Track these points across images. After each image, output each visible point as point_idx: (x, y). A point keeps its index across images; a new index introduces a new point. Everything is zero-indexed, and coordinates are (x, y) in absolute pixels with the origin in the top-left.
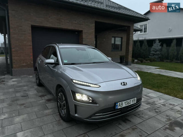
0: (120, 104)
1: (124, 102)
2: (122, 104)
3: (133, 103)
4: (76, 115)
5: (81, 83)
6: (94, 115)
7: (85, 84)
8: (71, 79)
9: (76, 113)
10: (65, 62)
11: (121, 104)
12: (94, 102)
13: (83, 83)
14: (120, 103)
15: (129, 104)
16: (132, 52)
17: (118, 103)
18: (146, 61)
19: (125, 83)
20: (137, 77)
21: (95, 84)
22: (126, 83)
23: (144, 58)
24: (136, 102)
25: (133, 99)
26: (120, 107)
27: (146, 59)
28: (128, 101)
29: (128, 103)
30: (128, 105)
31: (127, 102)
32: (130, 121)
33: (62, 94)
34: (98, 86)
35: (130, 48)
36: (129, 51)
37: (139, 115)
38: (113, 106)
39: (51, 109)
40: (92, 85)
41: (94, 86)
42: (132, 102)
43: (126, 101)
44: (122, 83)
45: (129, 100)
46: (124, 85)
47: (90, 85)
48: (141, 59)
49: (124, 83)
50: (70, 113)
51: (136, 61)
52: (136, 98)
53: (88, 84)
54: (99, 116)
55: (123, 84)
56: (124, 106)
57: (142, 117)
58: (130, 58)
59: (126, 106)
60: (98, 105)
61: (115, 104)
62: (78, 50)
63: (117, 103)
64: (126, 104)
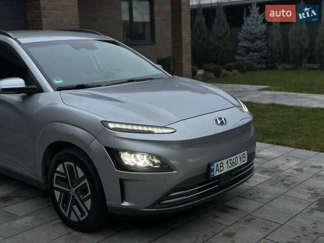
0: (217, 165)
1: (226, 160)
2: (222, 166)
3: (243, 163)
4: (126, 204)
6: (167, 196)
8: (102, 121)
9: (123, 200)
10: (59, 82)
11: (221, 167)
12: (165, 166)
13: (135, 128)
14: (219, 163)
15: (235, 167)
16: (190, 47)
17: (215, 164)
18: (228, 72)
19: (223, 119)
20: (241, 106)
21: (164, 127)
22: (225, 119)
23: (222, 64)
24: (246, 161)
25: (240, 154)
26: (217, 174)
27: (229, 64)
28: (232, 158)
29: (233, 162)
30: (232, 168)
31: (231, 160)
32: (237, 209)
34: (171, 131)
35: (183, 33)
36: (181, 42)
37: (251, 195)
38: (204, 171)
40: (155, 130)
41: (160, 131)
42: (240, 160)
43: (228, 159)
44: (216, 120)
45: (235, 157)
46: (222, 123)
47: (150, 129)
48: (214, 66)
49: (220, 119)
51: (200, 72)
52: (246, 152)
53: (145, 129)
54: (178, 198)
55: (219, 122)
56: (226, 169)
57: (259, 198)
59: (230, 169)
60: (174, 172)
61: (209, 166)
62: (78, 49)
63: (213, 164)
64: (230, 165)
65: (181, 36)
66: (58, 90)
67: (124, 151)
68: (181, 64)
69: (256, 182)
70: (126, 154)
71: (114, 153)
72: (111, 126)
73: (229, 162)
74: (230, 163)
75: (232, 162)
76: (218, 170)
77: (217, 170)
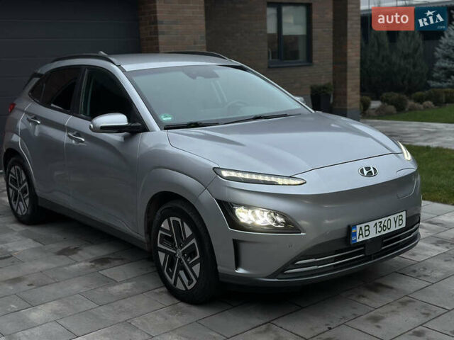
0: (361, 228)
1: (373, 223)
2: (368, 230)
3: (398, 228)
4: (240, 271)
5: (247, 176)
6: (292, 263)
7: (260, 178)
8: (214, 168)
9: (237, 265)
10: (167, 119)
11: (365, 230)
12: (290, 226)
13: (254, 177)
14: (363, 226)
15: (387, 231)
16: (358, 70)
17: (358, 227)
18: (417, 105)
19: (372, 169)
20: (402, 153)
21: (291, 177)
22: (374, 169)
23: (409, 93)
24: (404, 226)
25: (395, 216)
26: (361, 239)
27: (419, 93)
28: (383, 220)
29: (384, 226)
30: (383, 233)
31: (381, 222)
32: (392, 288)
33: (179, 220)
34: (299, 182)
35: (349, 50)
36: (346, 63)
37: (415, 271)
38: (343, 235)
39: (128, 281)
40: (280, 181)
41: (286, 181)
42: (395, 223)
43: (378, 221)
44: (362, 171)
45: (387, 218)
46: (370, 174)
47: (273, 179)
48: (395, 95)
49: (368, 168)
50: (219, 268)
51: (375, 104)
52: (404, 214)
53: (267, 179)
54: (306, 268)
55: (366, 172)
56: (373, 234)
57: (425, 276)
58: (353, 96)
59: (379, 234)
60: (302, 234)
61: (349, 229)
62: (193, 77)
63: (355, 226)
64: (379, 229)
65: (345, 55)
66: (165, 129)
67: (240, 205)
68: (345, 94)
69: (425, 255)
70: (242, 209)
71: (228, 208)
72: (225, 174)
73: (378, 225)
74: (380, 227)
75: (382, 225)
76: (362, 234)
77: (360, 235)
